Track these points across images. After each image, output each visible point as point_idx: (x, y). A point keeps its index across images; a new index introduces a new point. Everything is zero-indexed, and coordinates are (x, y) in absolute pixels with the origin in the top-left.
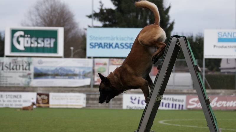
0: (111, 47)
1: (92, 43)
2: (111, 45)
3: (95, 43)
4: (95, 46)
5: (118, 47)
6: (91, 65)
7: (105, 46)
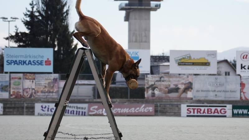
0: (25, 64)
1: (9, 60)
2: (24, 62)
3: (11, 61)
4: (11, 63)
5: (31, 64)
6: (8, 79)
7: (19, 63)
